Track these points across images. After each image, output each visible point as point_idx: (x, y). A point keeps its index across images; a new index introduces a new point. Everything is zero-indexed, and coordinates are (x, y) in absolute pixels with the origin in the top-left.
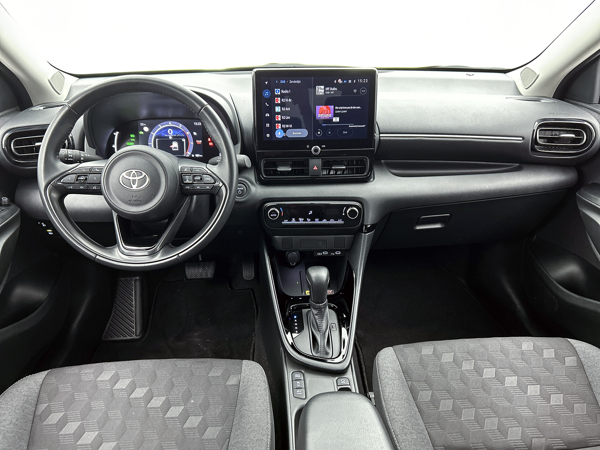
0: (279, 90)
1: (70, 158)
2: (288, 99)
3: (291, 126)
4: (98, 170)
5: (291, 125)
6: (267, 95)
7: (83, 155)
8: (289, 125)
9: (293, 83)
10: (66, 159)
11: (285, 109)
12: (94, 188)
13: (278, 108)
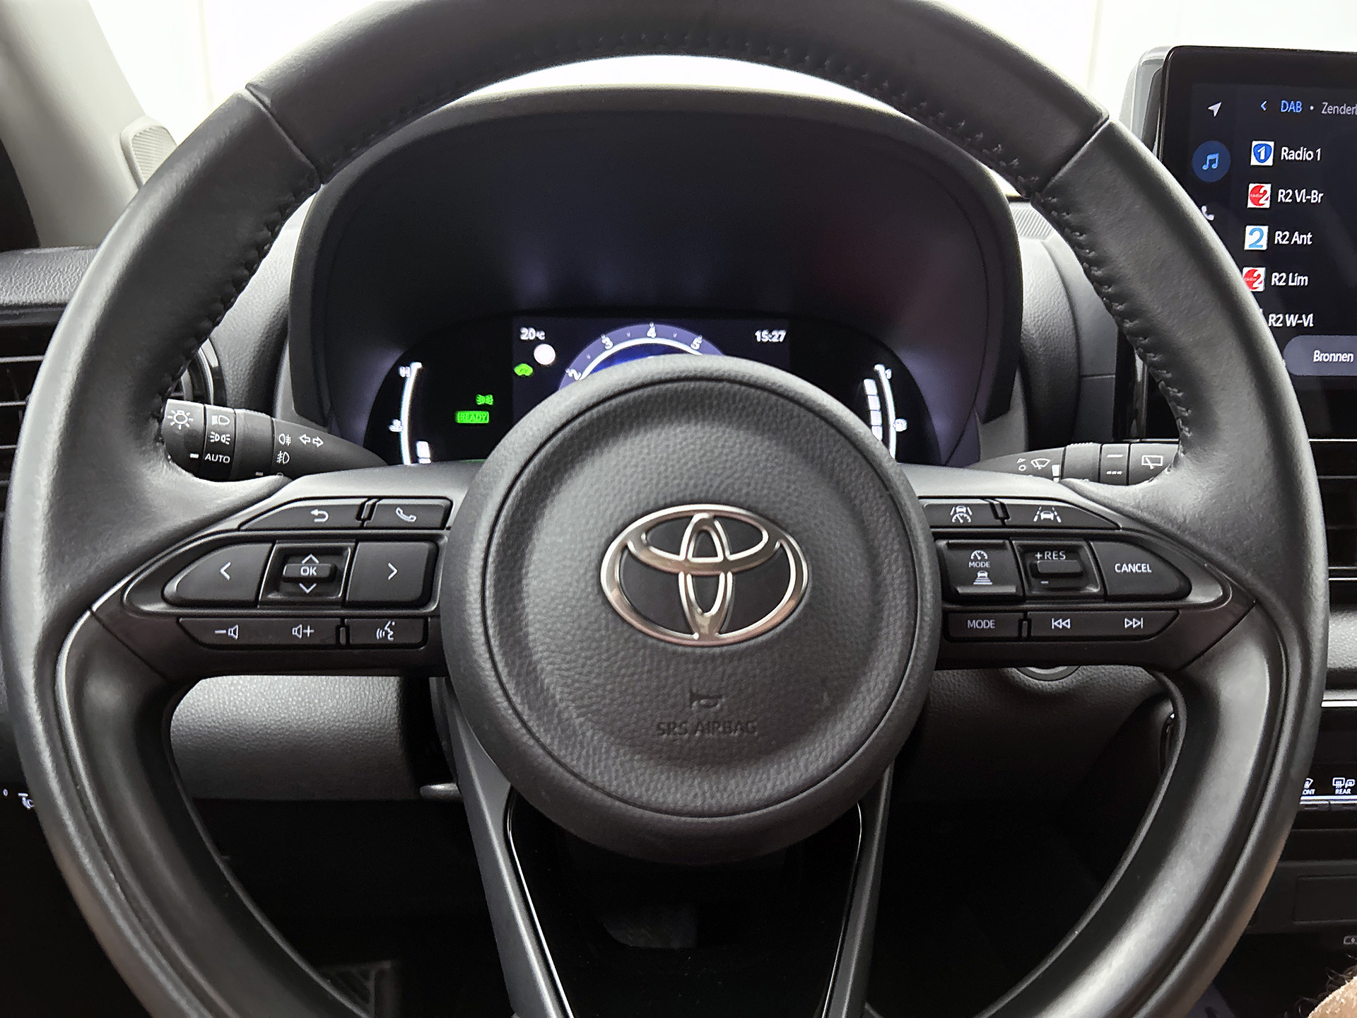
0: (1272, 144)
1: (218, 448)
2: (1308, 193)
3: (1308, 321)
4: (411, 519)
5: (1311, 316)
6: (1214, 166)
7: (288, 441)
8: (1300, 318)
9: (1337, 116)
10: (196, 456)
11: (1290, 240)
12: (379, 634)
13: (1257, 234)
